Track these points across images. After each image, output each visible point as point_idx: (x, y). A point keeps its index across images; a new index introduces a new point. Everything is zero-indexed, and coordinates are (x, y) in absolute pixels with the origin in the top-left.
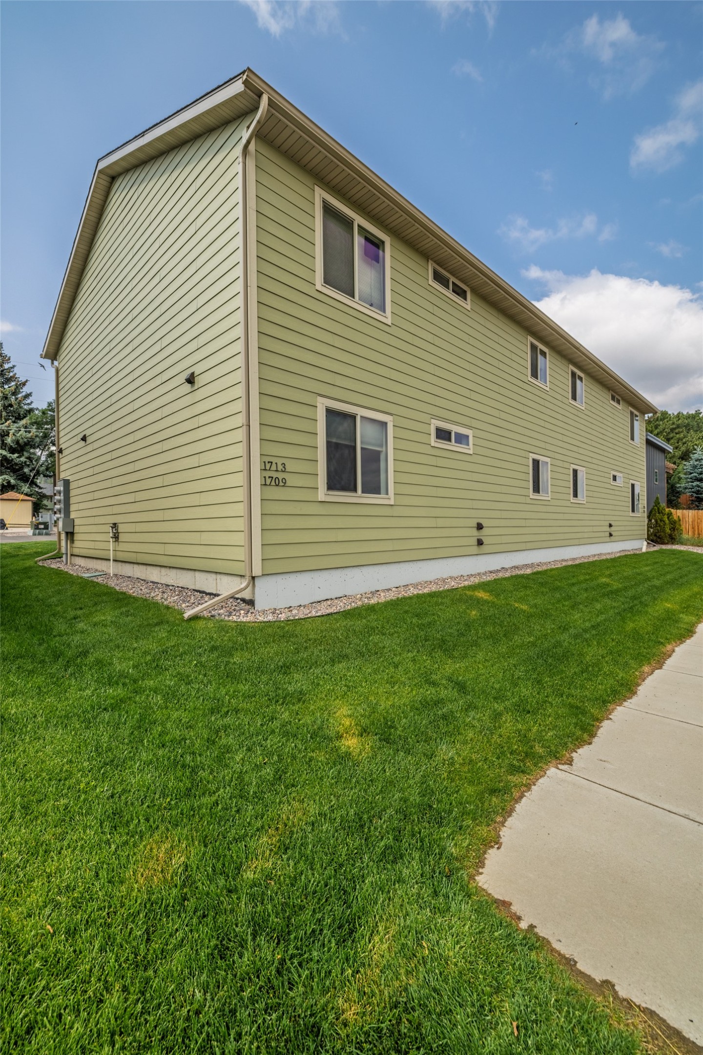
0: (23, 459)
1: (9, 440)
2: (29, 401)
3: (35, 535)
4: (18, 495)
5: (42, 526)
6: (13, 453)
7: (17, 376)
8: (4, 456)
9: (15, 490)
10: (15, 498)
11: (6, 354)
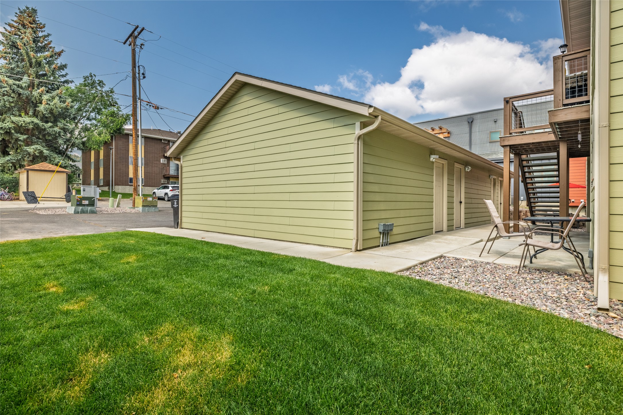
0: (57, 129)
1: (41, 108)
2: (63, 73)
3: (78, 213)
4: (51, 166)
5: (86, 202)
6: (47, 122)
7: (52, 45)
8: (37, 124)
9: (48, 161)
10: (47, 169)
11: (41, 21)
